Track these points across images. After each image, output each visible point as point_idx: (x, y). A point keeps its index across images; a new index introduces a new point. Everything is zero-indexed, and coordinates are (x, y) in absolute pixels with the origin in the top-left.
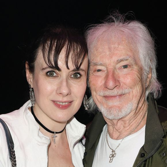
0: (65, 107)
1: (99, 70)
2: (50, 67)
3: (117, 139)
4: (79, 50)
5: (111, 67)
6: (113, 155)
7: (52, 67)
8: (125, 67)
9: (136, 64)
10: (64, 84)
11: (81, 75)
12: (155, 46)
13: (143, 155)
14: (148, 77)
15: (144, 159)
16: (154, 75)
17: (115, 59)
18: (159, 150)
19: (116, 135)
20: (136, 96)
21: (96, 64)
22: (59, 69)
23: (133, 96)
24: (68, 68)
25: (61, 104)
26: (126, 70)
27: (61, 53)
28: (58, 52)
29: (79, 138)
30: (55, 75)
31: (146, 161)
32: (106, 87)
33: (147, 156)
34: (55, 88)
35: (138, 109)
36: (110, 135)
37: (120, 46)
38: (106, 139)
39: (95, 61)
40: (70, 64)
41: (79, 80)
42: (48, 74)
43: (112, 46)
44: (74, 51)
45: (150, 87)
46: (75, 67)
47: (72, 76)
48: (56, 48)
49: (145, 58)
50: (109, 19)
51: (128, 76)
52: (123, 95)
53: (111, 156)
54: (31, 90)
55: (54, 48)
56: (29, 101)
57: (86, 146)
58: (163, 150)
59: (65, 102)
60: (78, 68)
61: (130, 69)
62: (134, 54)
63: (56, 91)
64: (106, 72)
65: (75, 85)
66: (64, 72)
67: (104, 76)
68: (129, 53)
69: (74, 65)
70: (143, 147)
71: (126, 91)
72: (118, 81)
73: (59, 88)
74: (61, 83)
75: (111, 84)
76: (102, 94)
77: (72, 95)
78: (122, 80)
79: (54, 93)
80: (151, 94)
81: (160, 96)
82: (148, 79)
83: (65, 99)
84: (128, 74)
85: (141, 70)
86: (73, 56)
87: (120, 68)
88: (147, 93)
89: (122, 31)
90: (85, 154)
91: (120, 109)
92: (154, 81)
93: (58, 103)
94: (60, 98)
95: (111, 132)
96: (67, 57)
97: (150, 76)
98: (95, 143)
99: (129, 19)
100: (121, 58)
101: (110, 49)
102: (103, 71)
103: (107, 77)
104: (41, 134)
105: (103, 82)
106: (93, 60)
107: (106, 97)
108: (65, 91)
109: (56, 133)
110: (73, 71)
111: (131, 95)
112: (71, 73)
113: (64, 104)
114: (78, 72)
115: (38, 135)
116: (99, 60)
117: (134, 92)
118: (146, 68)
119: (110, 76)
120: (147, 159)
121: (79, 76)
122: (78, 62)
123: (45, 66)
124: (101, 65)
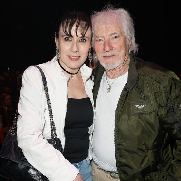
0: (76, 60)
1: (100, 40)
2: (66, 35)
3: (112, 78)
4: (84, 25)
5: (107, 38)
6: (110, 89)
7: (68, 35)
8: (116, 37)
9: (122, 35)
10: (75, 45)
11: (86, 40)
12: (133, 23)
13: (126, 89)
14: (129, 43)
15: (127, 92)
16: (133, 40)
17: (109, 33)
18: (136, 87)
19: (111, 76)
20: (123, 56)
21: (98, 37)
22: (72, 36)
23: (121, 56)
24: (77, 36)
25: (73, 58)
26: (116, 39)
27: (73, 26)
28: (71, 26)
29: (89, 77)
30: (70, 40)
31: (128, 93)
32: (105, 50)
33: (128, 90)
34: (70, 48)
35: (124, 62)
36: (108, 76)
37: (112, 26)
38: (106, 78)
39: (97, 35)
40: (79, 33)
41: (84, 43)
42: (66, 39)
43: (107, 26)
44: (81, 25)
45: (131, 47)
46: (82, 35)
47: (81, 41)
48: (70, 23)
49: (127, 31)
50: (105, 9)
51: (117, 44)
52: (115, 55)
53: (108, 89)
54: (57, 49)
55: (69, 24)
56: (56, 56)
57: (94, 81)
58: (138, 86)
59: (75, 56)
60: (83, 36)
61: (119, 39)
62: (121, 29)
63: (70, 49)
64: (104, 41)
65: (82, 47)
66: (75, 38)
67: (103, 44)
68: (118, 29)
69: (81, 34)
70: (126, 84)
71: (116, 53)
72: (112, 46)
73: (72, 47)
74: (73, 45)
75: (107, 48)
76: (102, 55)
77: (80, 52)
78: (114, 45)
79: (69, 50)
80: (132, 52)
81: (137, 53)
82: (130, 44)
83: (76, 54)
84: (118, 43)
85: (125, 39)
86: (81, 29)
87: (112, 38)
88: (129, 51)
89: (113, 16)
90: (94, 87)
91: (113, 63)
92: (134, 44)
93: (71, 57)
94: (72, 54)
95: (109, 75)
96: (77, 29)
97: (131, 42)
98: (100, 80)
99: (117, 7)
100: (113, 32)
101: (106, 28)
102: (102, 40)
103: (105, 44)
104: (63, 74)
105: (103, 48)
106: (96, 34)
107: (105, 57)
108: (75, 50)
109: (73, 74)
110: (81, 37)
111: (120, 56)
112: (79, 39)
113: (75, 58)
114: (84, 38)
115: (62, 75)
116: (100, 34)
117: (121, 54)
118: (128, 37)
119: (107, 44)
120: (128, 92)
121: (84, 41)
122: (83, 32)
123: (64, 34)
124: (101, 37)
